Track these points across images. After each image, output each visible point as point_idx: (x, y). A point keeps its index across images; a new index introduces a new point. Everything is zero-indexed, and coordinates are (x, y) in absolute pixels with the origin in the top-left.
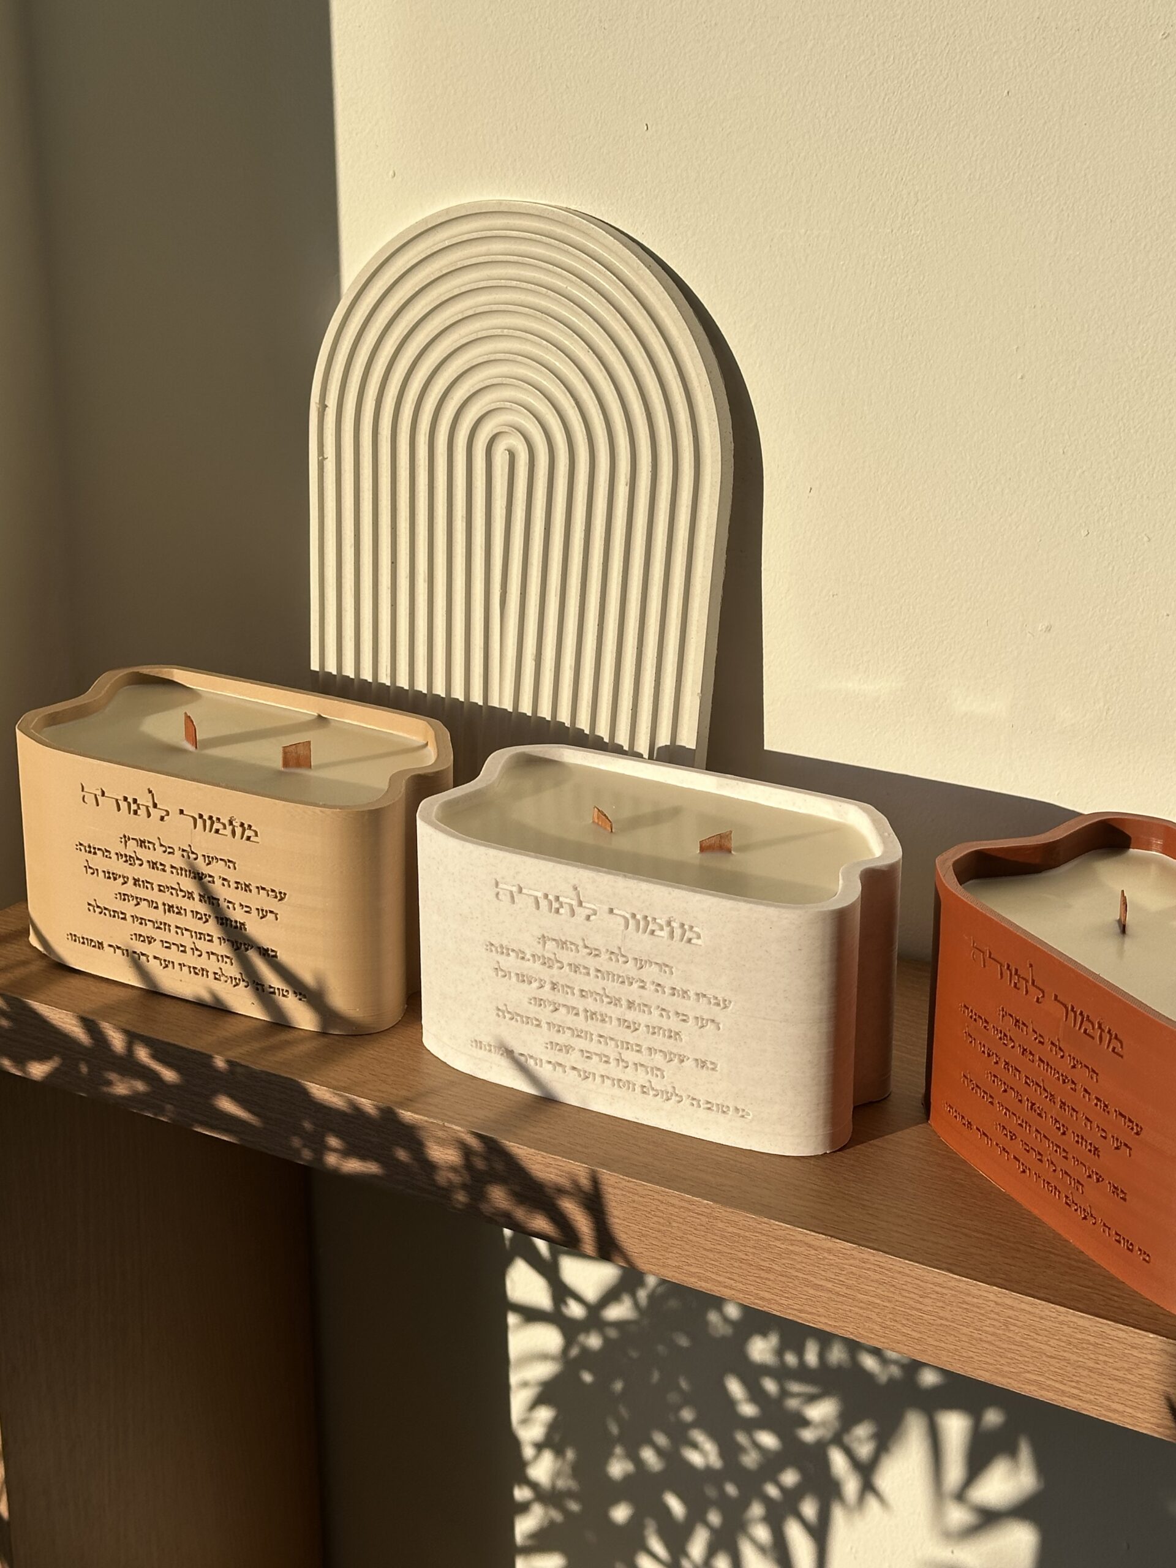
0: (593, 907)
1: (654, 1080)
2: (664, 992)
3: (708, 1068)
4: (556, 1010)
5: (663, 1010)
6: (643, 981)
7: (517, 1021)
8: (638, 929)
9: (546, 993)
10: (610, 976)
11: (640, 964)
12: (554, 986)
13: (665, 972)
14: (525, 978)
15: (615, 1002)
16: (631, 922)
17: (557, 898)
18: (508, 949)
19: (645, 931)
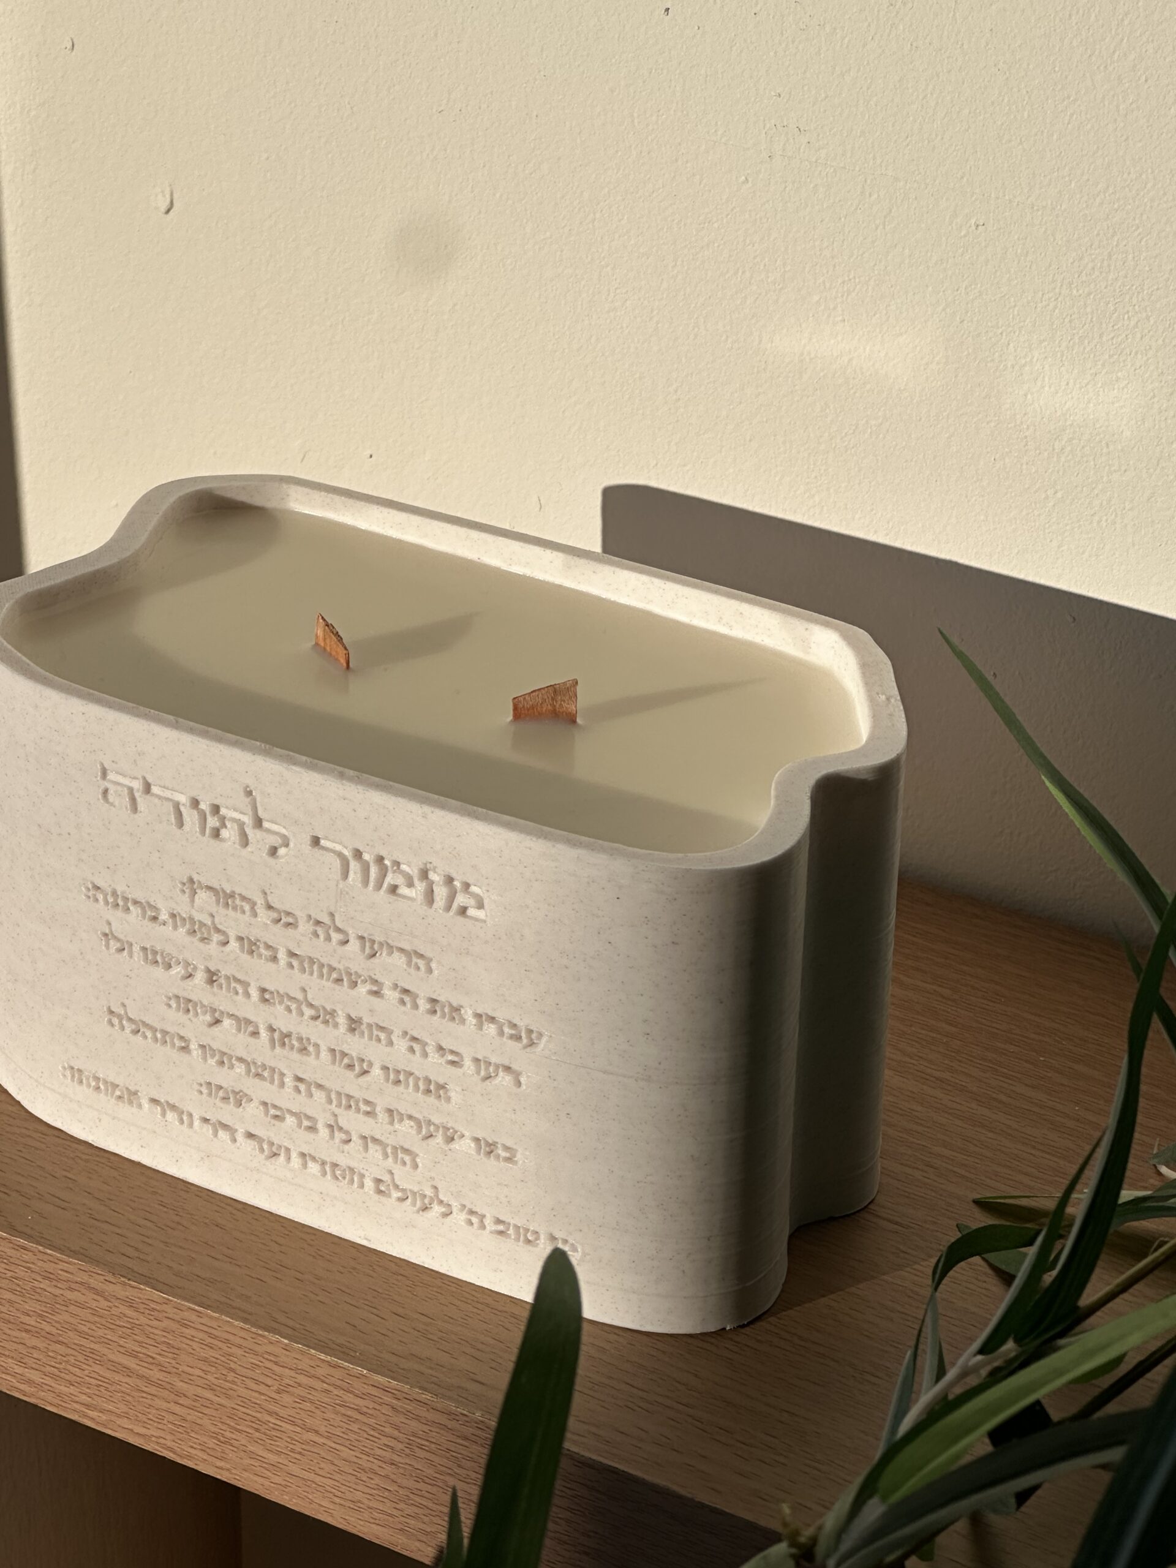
0: (284, 831)
1: (398, 1170)
2: (416, 1006)
3: (498, 1157)
4: (217, 1022)
5: (414, 1039)
6: (375, 982)
7: (145, 1037)
8: (366, 881)
9: (197, 988)
10: (315, 967)
11: (372, 948)
12: (212, 977)
13: (418, 968)
14: (159, 958)
15: (324, 1016)
16: (354, 865)
17: (216, 809)
18: (126, 899)
19: (379, 886)
